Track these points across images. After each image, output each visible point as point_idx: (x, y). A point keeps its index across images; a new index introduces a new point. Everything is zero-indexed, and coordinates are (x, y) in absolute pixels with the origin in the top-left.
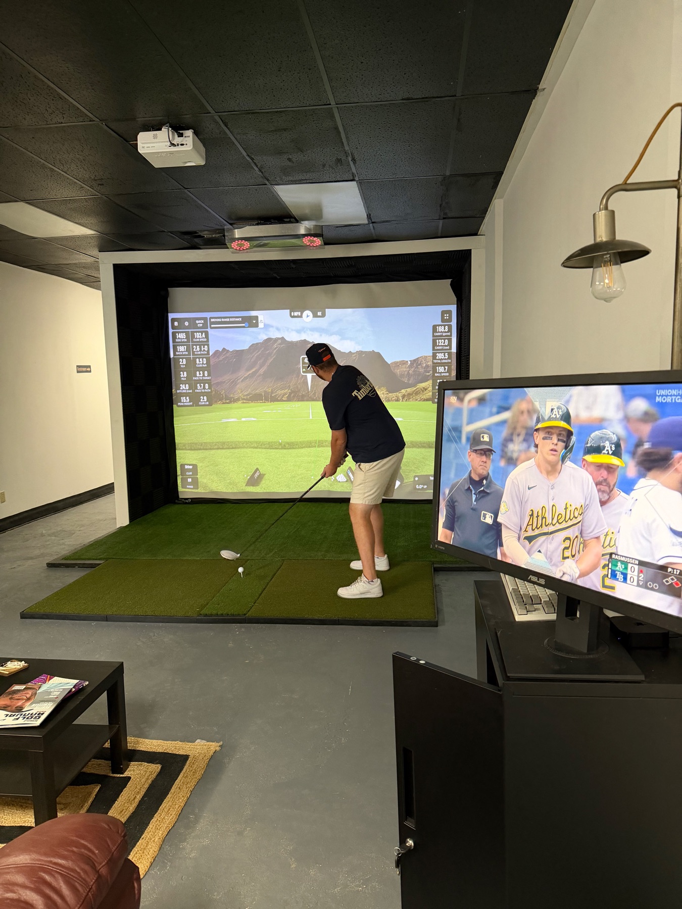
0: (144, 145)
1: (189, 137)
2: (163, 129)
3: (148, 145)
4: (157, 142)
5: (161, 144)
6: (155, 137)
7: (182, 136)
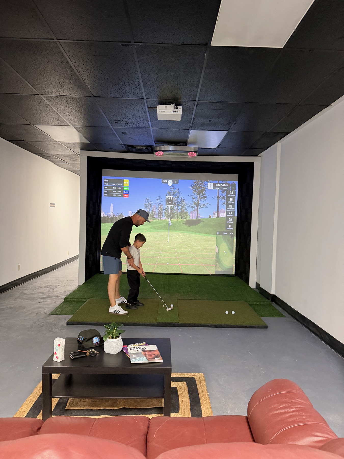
0: (160, 110)
1: (180, 109)
2: (171, 105)
3: (162, 111)
4: (166, 110)
5: (168, 111)
6: (166, 107)
7: (178, 108)
